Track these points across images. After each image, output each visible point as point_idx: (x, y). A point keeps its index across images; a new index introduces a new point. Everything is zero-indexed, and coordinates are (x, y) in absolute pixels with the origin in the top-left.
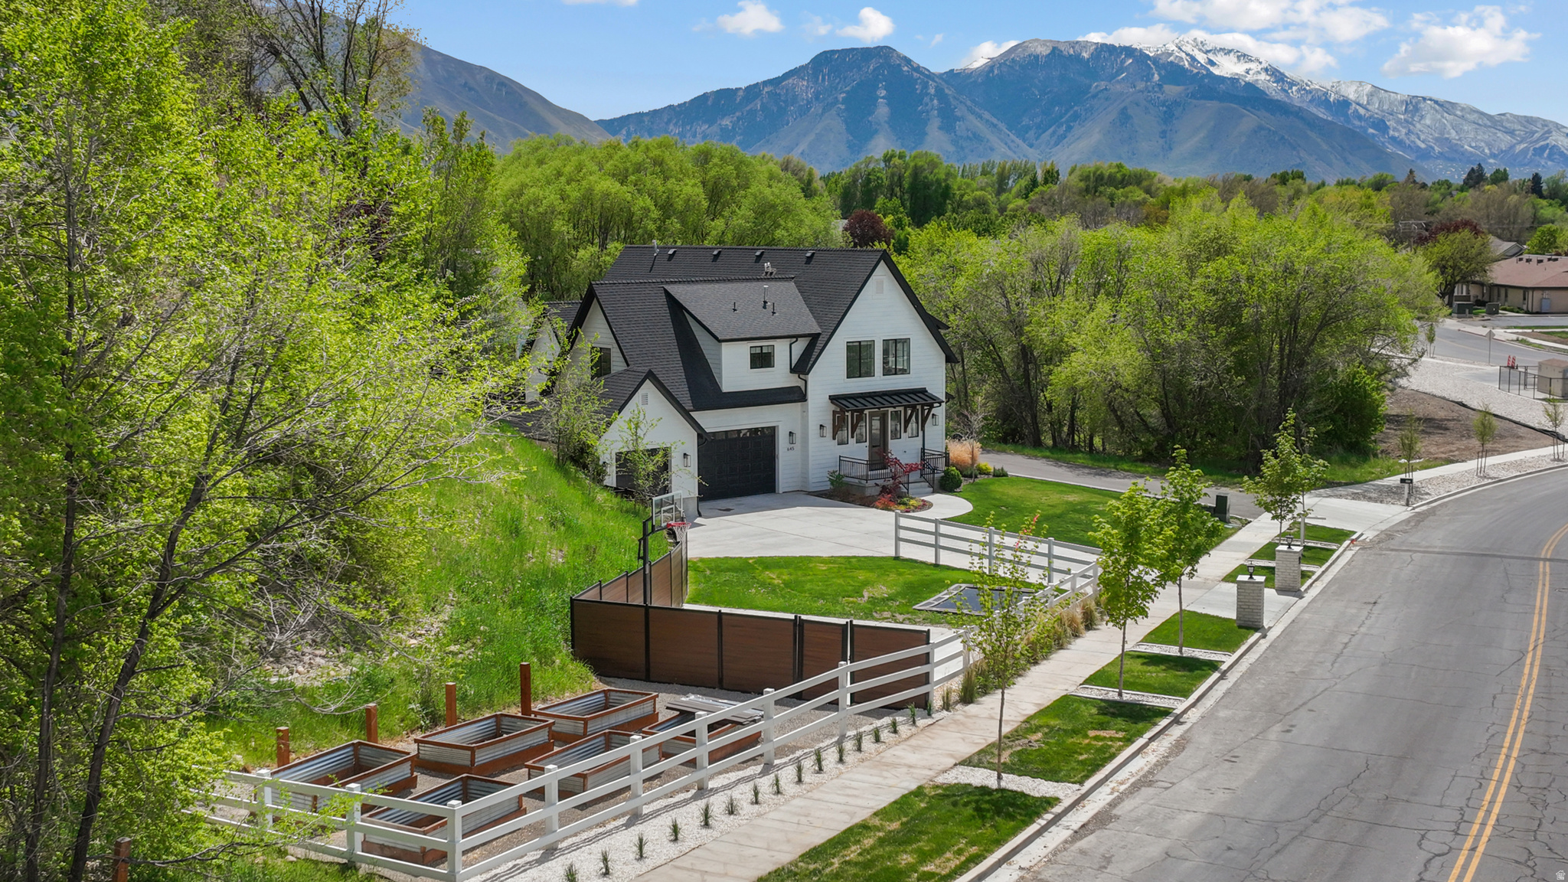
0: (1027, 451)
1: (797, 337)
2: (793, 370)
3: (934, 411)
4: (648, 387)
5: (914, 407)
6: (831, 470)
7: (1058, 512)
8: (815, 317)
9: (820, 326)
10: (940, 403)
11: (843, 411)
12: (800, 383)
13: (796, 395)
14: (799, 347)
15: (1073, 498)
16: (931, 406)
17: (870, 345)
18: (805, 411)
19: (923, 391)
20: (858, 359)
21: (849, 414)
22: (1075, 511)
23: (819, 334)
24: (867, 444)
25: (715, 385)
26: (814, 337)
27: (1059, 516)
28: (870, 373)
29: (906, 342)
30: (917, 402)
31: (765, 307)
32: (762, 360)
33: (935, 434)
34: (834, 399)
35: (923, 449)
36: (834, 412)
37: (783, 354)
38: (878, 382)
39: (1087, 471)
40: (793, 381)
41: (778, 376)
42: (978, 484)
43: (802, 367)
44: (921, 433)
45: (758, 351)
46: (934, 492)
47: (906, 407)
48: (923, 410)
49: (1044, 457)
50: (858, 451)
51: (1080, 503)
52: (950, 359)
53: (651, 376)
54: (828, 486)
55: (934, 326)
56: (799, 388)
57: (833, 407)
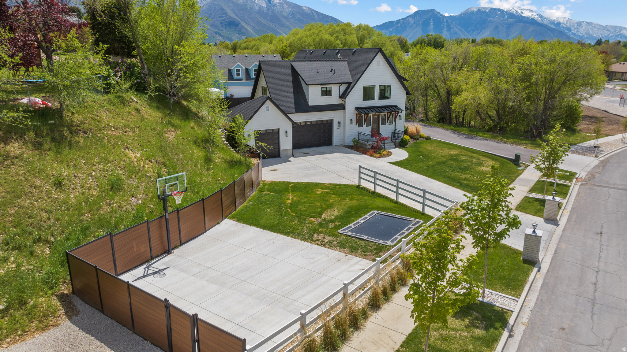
0: (446, 126)
1: (341, 83)
2: (340, 97)
3: (399, 114)
4: (268, 104)
5: (391, 113)
6: (354, 137)
7: (444, 160)
8: (351, 76)
9: (353, 79)
10: (402, 111)
11: (359, 114)
12: (343, 102)
13: (341, 107)
14: (343, 88)
15: (453, 152)
16: (398, 112)
17: (374, 87)
18: (345, 114)
19: (396, 106)
20: (368, 93)
21: (363, 115)
22: (452, 160)
23: (351, 83)
24: (371, 127)
25: (306, 102)
26: (350, 84)
27: (444, 163)
28: (373, 99)
29: (389, 86)
30: (393, 110)
31: (331, 71)
32: (326, 93)
33: (401, 124)
34: (357, 109)
35: (395, 129)
36: (357, 114)
37: (336, 90)
38: (377, 102)
39: (465, 136)
40: (340, 102)
41: (334, 99)
42: (418, 143)
43: (343, 96)
44: (394, 123)
45: (325, 89)
46: (396, 147)
47: (388, 112)
48: (395, 114)
49: (451, 129)
50: (367, 130)
51: (455, 155)
52: (408, 93)
53: (269, 99)
54: (352, 144)
55: (401, 79)
56: (343, 104)
57: (357, 112)
